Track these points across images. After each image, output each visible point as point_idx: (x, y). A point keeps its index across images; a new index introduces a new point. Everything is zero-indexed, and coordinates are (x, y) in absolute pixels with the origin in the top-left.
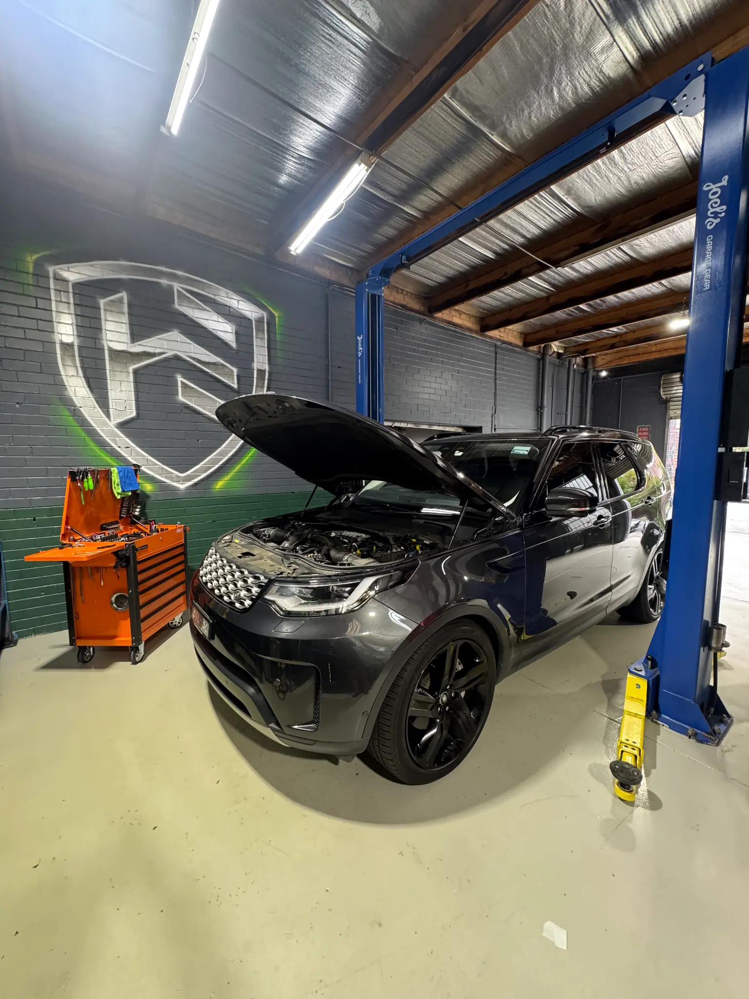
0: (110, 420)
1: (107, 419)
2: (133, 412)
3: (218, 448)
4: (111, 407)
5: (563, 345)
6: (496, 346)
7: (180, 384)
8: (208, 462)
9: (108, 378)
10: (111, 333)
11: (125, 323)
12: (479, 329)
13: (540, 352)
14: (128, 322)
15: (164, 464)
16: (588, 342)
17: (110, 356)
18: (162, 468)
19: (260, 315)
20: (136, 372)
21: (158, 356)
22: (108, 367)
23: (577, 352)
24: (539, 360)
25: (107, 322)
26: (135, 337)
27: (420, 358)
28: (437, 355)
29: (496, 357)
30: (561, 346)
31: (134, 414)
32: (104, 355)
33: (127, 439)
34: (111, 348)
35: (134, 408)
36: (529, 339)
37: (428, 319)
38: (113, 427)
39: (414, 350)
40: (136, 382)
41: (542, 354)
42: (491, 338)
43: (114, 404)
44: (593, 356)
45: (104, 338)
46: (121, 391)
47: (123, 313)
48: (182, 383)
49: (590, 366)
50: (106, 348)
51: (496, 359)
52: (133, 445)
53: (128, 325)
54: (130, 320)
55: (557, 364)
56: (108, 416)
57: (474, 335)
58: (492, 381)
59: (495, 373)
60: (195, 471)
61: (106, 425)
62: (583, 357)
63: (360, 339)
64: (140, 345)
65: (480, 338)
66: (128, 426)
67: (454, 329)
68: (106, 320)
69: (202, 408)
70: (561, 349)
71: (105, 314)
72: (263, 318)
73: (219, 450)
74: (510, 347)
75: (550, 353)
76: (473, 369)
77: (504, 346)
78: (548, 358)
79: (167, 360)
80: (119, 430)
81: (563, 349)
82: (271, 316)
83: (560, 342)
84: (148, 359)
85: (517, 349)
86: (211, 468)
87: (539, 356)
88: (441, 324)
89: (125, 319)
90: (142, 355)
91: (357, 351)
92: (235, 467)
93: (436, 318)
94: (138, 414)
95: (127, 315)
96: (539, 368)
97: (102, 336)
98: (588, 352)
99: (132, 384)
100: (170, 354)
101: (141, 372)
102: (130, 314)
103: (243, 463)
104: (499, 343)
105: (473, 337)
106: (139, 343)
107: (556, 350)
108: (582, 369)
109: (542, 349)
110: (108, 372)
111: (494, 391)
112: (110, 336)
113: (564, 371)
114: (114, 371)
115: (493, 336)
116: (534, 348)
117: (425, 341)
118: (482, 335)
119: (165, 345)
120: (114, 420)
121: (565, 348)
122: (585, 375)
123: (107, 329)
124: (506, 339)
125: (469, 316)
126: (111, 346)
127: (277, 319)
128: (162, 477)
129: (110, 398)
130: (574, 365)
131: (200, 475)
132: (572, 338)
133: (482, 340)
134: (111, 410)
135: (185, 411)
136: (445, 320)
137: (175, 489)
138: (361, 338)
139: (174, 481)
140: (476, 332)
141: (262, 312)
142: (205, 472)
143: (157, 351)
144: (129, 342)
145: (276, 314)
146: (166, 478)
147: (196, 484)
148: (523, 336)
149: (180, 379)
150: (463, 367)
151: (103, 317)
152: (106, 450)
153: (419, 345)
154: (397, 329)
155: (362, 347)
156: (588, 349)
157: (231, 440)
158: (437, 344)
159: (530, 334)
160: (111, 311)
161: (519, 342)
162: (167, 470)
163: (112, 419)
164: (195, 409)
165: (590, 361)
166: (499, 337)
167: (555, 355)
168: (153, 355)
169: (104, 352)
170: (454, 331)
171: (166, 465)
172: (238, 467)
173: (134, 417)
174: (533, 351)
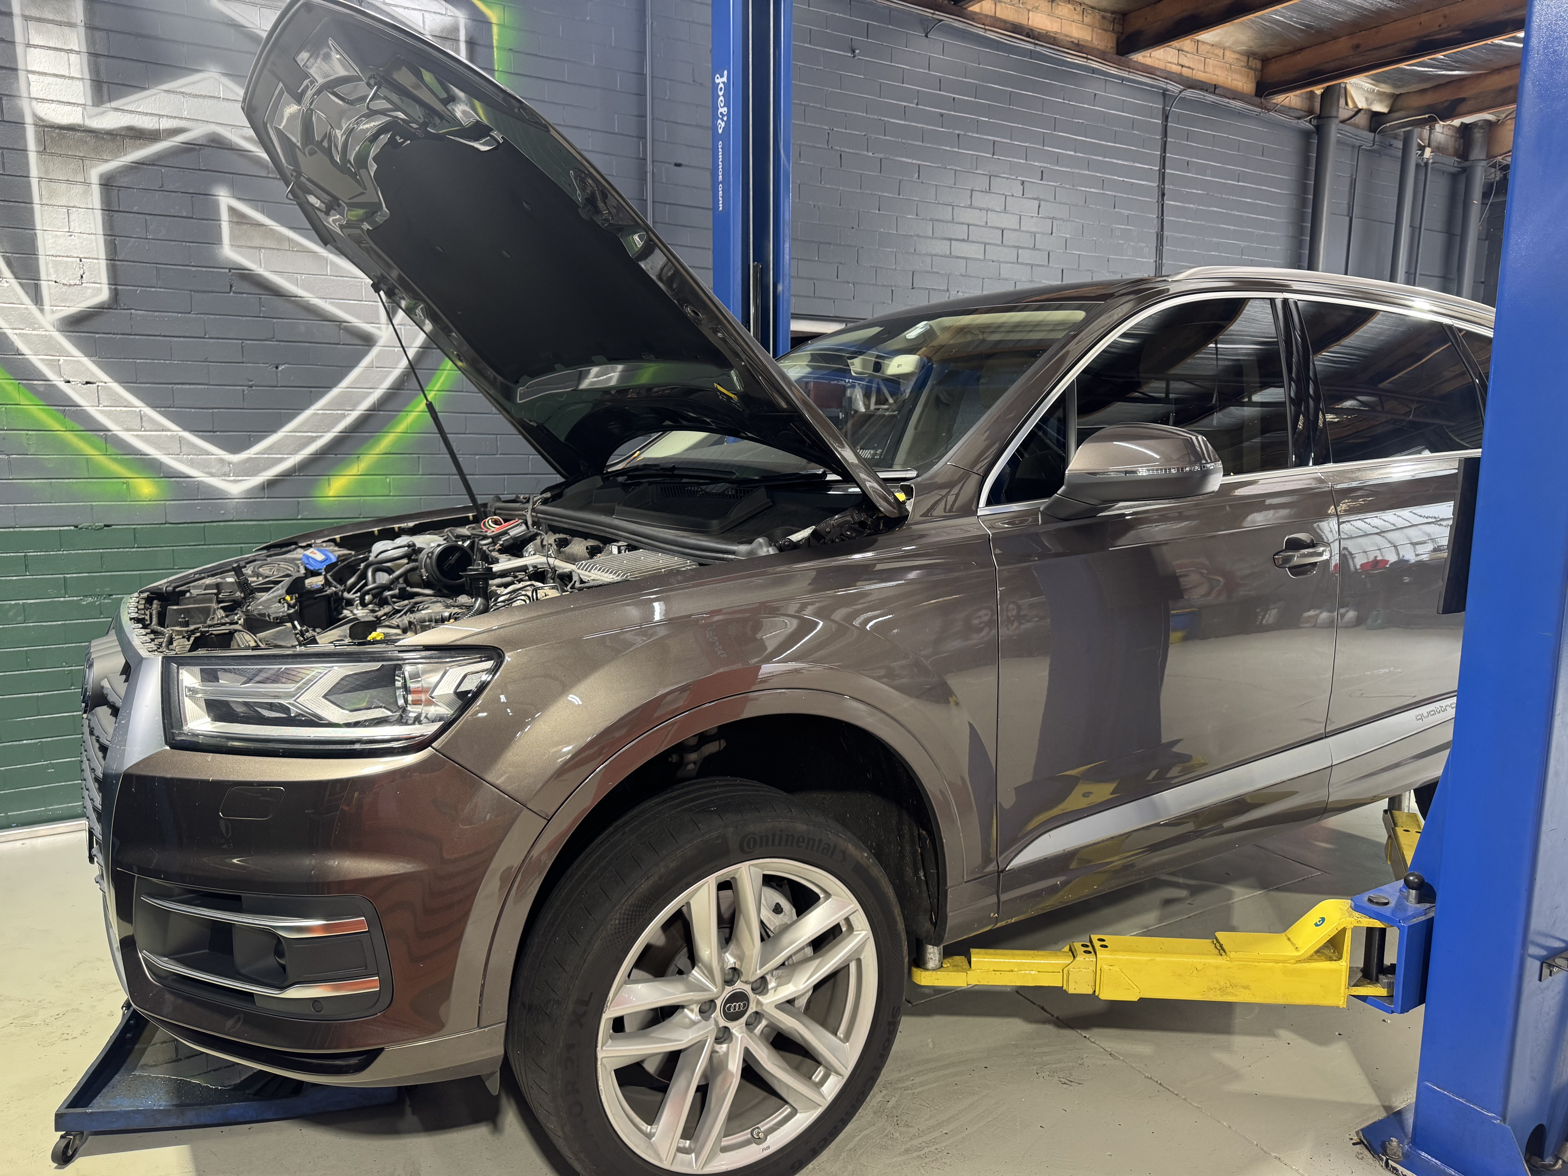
0: (42, 311)
1: (33, 308)
2: (100, 290)
3: (329, 388)
4: (43, 275)
5: (1386, 88)
6: (1165, 94)
7: (224, 215)
8: (303, 424)
9: (36, 199)
10: (42, 78)
11: (78, 53)
12: (1114, 44)
13: (1310, 112)
14: (84, 49)
15: (185, 429)
16: (1461, 79)
17: (41, 140)
18: (181, 439)
19: (447, 21)
20: (108, 183)
21: (165, 139)
22: (34, 172)
23: (1429, 109)
24: (1306, 135)
25: (31, 50)
26: (105, 88)
27: (923, 135)
28: (978, 126)
29: (1165, 128)
30: (1380, 94)
31: (104, 295)
32: (24, 137)
33: (85, 360)
34: (41, 119)
35: (104, 278)
36: (1276, 70)
37: (948, 19)
38: (51, 328)
39: (904, 113)
40: (110, 210)
41: (1319, 117)
42: (1149, 71)
43: (51, 271)
44: (1489, 123)
45: (24, 94)
46: (70, 233)
47: (71, 25)
48: (232, 210)
49: (1477, 153)
50: (29, 119)
51: (1165, 134)
52: (104, 377)
53: (85, 57)
54: (91, 41)
55: (1367, 146)
56: (37, 299)
57: (1095, 65)
58: (1153, 200)
59: (1162, 177)
60: (270, 449)
61: (34, 324)
62: (1457, 122)
63: (721, 81)
64: (117, 109)
65: (1113, 71)
66: (87, 326)
67: (1030, 47)
68: (28, 45)
69: (287, 279)
70: (1381, 101)
71: (26, 30)
72: (456, 29)
73: (335, 392)
74: (1210, 98)
75: (1344, 114)
76: (1089, 165)
77: (1189, 93)
78: (1334, 132)
79: (190, 148)
80: (67, 337)
81: (1388, 102)
82: (480, 21)
83: (1377, 80)
84: (138, 148)
85: (1237, 104)
86: (313, 439)
87: (1305, 124)
88: (989, 35)
89: (76, 39)
90: (124, 137)
91: (715, 117)
92: (378, 440)
93: (973, 17)
94: (115, 295)
95: (82, 30)
96: (1306, 161)
97: (18, 90)
98: (1463, 107)
99: (98, 214)
100: (196, 133)
101: (123, 181)
102: (91, 28)
103: (402, 427)
104: (1174, 88)
105: (1094, 71)
106: (114, 104)
107: (1362, 104)
108: (1452, 163)
109: (1319, 100)
110: (34, 183)
111: (1154, 231)
112: (37, 87)
113: (1390, 168)
114: (51, 180)
115: (1160, 65)
116: (1292, 99)
117: (940, 84)
118: (1120, 65)
119: (187, 108)
120: (53, 312)
121: (1395, 100)
122: (1463, 179)
123: (29, 68)
124: (1200, 76)
125: (1079, 8)
126: (42, 115)
127: (495, 30)
128: (181, 461)
129: (41, 251)
130: (1422, 149)
131: (281, 460)
132: (1403, 65)
133: (1123, 79)
134: (44, 285)
135: (239, 285)
136: (1005, 22)
137: (213, 496)
138: (725, 79)
139: (212, 475)
140: (1103, 56)
141: (452, 10)
142: (295, 452)
143: (166, 124)
144: (90, 103)
145: (493, 15)
146: (192, 464)
147: (271, 484)
148: (1258, 64)
149: (225, 199)
150: (1058, 159)
151: (19, 38)
152: (33, 389)
153: (919, 97)
154: (854, 52)
155: (727, 105)
156: (1463, 100)
157: (370, 367)
158: (976, 91)
159: (1278, 56)
160: (39, 20)
161: (1244, 83)
162: (194, 446)
163: (47, 307)
164: (267, 280)
165: (1478, 135)
166: (1176, 69)
167: (1361, 119)
168: (153, 136)
169: (24, 130)
170: (1031, 54)
171: (191, 431)
172: (387, 441)
173: (103, 303)
174: (1286, 110)
